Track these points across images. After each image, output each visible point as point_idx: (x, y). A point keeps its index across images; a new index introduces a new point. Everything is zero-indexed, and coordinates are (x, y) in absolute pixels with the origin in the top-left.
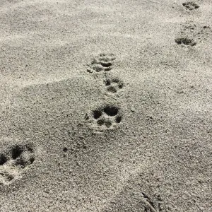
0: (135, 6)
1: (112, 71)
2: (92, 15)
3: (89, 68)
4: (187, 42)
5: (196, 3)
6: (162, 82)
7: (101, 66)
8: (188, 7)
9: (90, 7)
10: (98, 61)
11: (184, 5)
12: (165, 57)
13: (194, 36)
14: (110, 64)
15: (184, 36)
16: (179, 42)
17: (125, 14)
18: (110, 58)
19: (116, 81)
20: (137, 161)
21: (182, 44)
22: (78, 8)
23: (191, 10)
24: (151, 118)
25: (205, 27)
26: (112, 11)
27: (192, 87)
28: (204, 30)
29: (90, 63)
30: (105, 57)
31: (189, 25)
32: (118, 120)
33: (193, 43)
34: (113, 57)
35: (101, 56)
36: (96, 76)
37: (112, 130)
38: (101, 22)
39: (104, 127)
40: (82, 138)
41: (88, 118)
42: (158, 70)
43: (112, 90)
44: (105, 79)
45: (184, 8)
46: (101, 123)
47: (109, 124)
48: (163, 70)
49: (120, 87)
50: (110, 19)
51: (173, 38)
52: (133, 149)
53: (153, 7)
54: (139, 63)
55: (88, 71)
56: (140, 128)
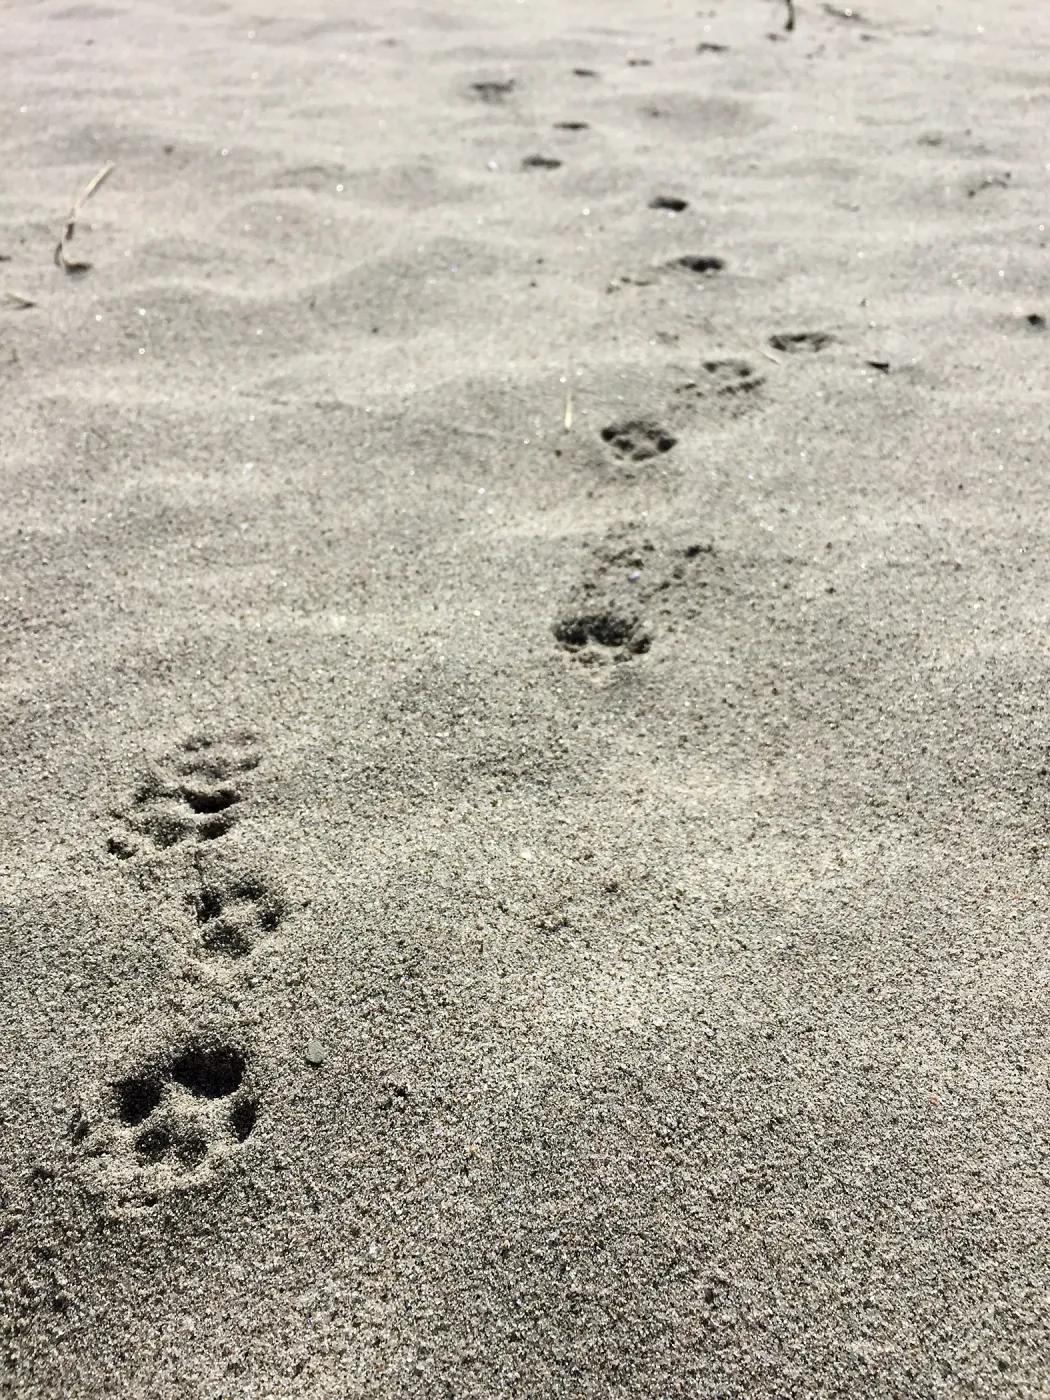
0: (378, 461)
1: (234, 835)
2: (167, 522)
3: (118, 832)
4: (609, 631)
5: (664, 425)
6: (471, 877)
7: (182, 810)
8: (625, 446)
9: (158, 478)
10: (171, 784)
11: (608, 435)
12: (501, 731)
13: (644, 599)
14: (227, 799)
15: (596, 605)
16: (572, 635)
17: (329, 506)
18: (237, 754)
19: (250, 891)
20: (314, 1363)
21: (592, 647)
22: (100, 488)
23: (639, 457)
24: (401, 1092)
25: (693, 552)
26: (267, 490)
27: (613, 888)
28: (690, 566)
29: (125, 798)
30: (210, 755)
31: (621, 546)
32: (243, 1120)
33: (637, 637)
34: (252, 750)
35: (189, 748)
36: (148, 877)
37: (202, 1191)
38: (207, 559)
39: (165, 1174)
40: (46, 1255)
41: (84, 1132)
42: (465, 806)
43: (230, 942)
44: (194, 887)
45: (608, 450)
46: (152, 1147)
47: (193, 1148)
48: (485, 808)
49: (270, 922)
50: (252, 537)
51: (548, 619)
52: (301, 1286)
53: (466, 457)
54: (375, 776)
55: (114, 847)
56: (345, 1155)
